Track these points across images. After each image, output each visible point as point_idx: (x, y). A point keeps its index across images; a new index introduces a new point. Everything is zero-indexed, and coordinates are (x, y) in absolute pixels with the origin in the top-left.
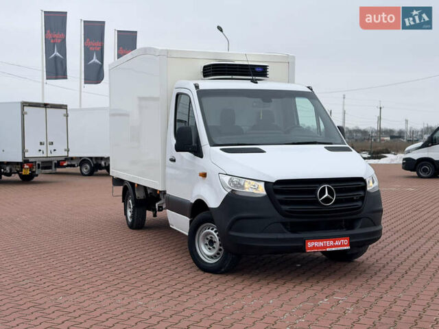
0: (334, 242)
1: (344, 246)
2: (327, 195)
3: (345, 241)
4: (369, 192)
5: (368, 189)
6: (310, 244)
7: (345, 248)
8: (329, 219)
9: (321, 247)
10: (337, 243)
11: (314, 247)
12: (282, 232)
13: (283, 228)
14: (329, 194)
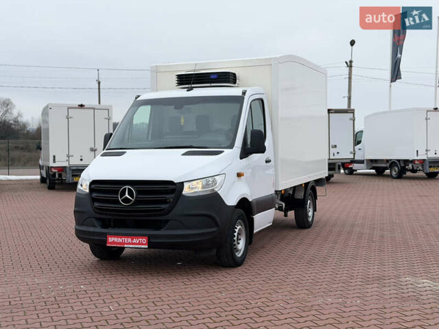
0: (132, 240)
1: (142, 244)
2: (127, 195)
3: (144, 240)
4: (184, 196)
5: (183, 193)
6: (111, 239)
7: (143, 246)
8: (122, 218)
9: (120, 243)
10: (134, 241)
11: (114, 242)
12: (94, 226)
13: (96, 223)
14: (129, 195)
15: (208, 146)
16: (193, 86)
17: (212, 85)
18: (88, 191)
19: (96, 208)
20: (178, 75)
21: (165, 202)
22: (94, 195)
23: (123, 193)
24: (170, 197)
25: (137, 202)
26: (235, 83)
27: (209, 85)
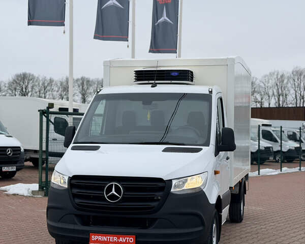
0: (119, 239)
1: (129, 243)
2: (113, 192)
3: (131, 239)
4: (173, 194)
5: (172, 190)
6: (94, 238)
10: (121, 240)
11: (97, 241)
12: (75, 224)
13: (76, 220)
14: (115, 191)
15: (185, 143)
16: (156, 82)
17: (173, 82)
18: (66, 186)
19: (78, 205)
20: (135, 71)
21: (152, 200)
22: (75, 191)
23: (110, 189)
24: (159, 195)
25: (124, 199)
26: (192, 81)
27: (169, 82)
